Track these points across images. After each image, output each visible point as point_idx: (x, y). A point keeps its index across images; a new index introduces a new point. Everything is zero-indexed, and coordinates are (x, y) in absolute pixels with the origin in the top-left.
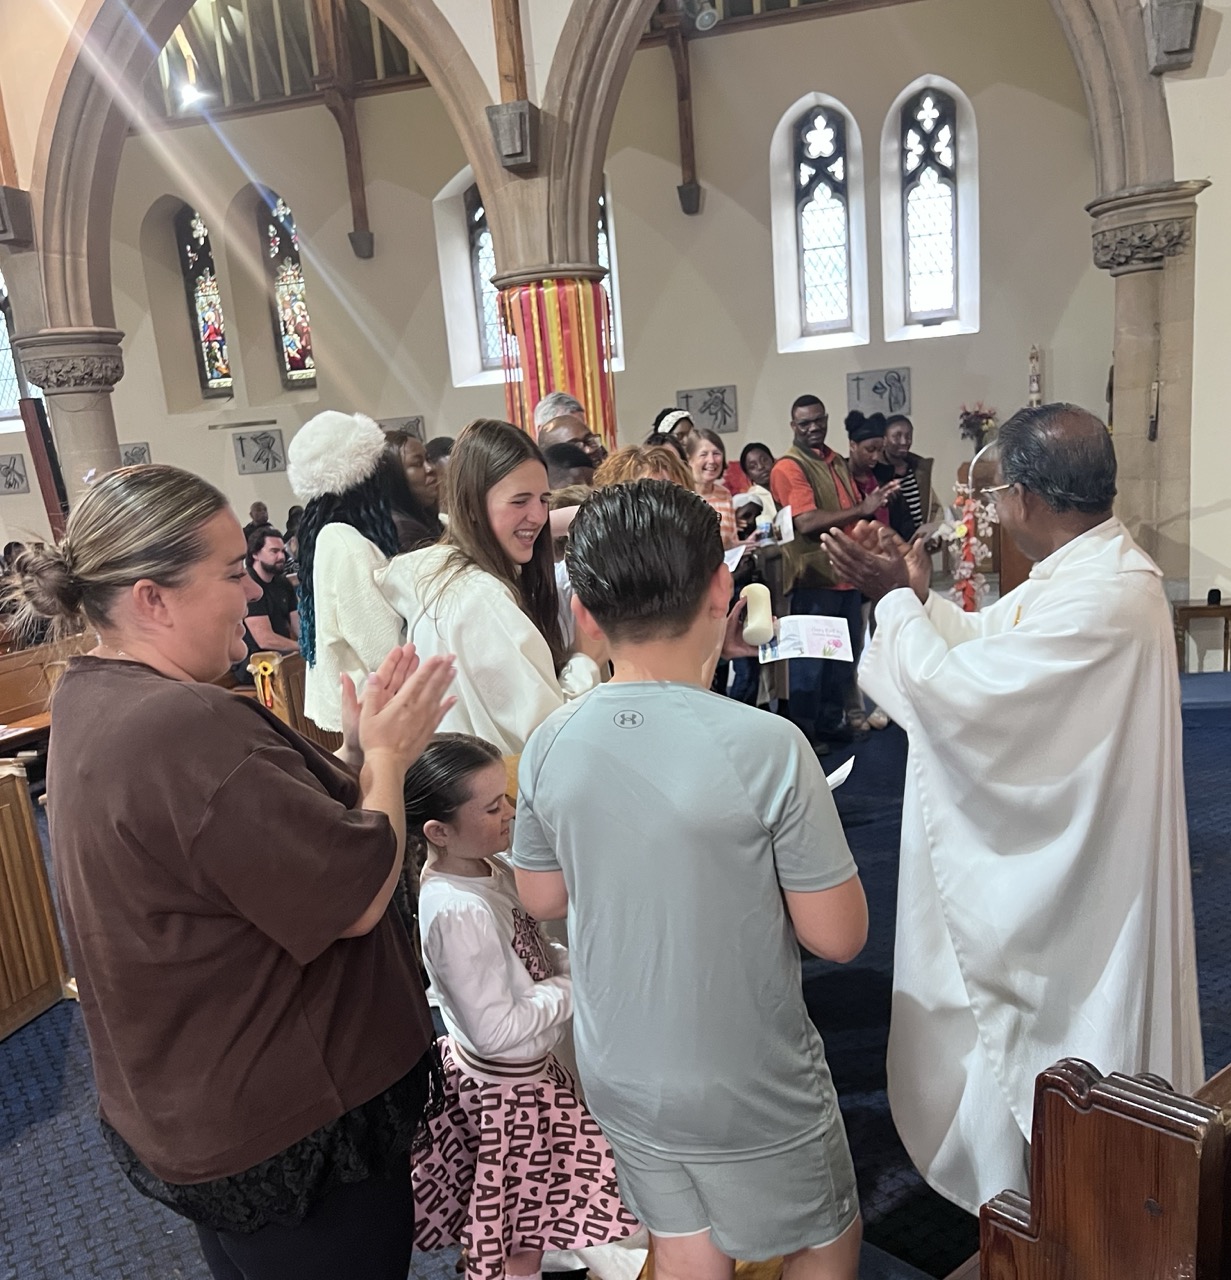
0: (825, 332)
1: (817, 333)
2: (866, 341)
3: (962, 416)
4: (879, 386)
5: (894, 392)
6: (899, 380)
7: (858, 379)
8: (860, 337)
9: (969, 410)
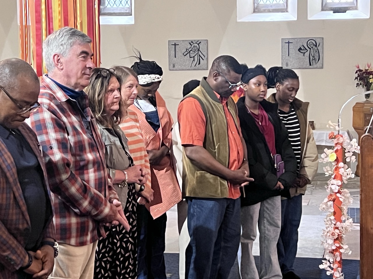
0: (269, 11)
1: (264, 11)
2: (296, 19)
3: (356, 72)
4: (302, 48)
5: (312, 53)
6: (316, 46)
7: (289, 43)
8: (291, 16)
9: (361, 69)
